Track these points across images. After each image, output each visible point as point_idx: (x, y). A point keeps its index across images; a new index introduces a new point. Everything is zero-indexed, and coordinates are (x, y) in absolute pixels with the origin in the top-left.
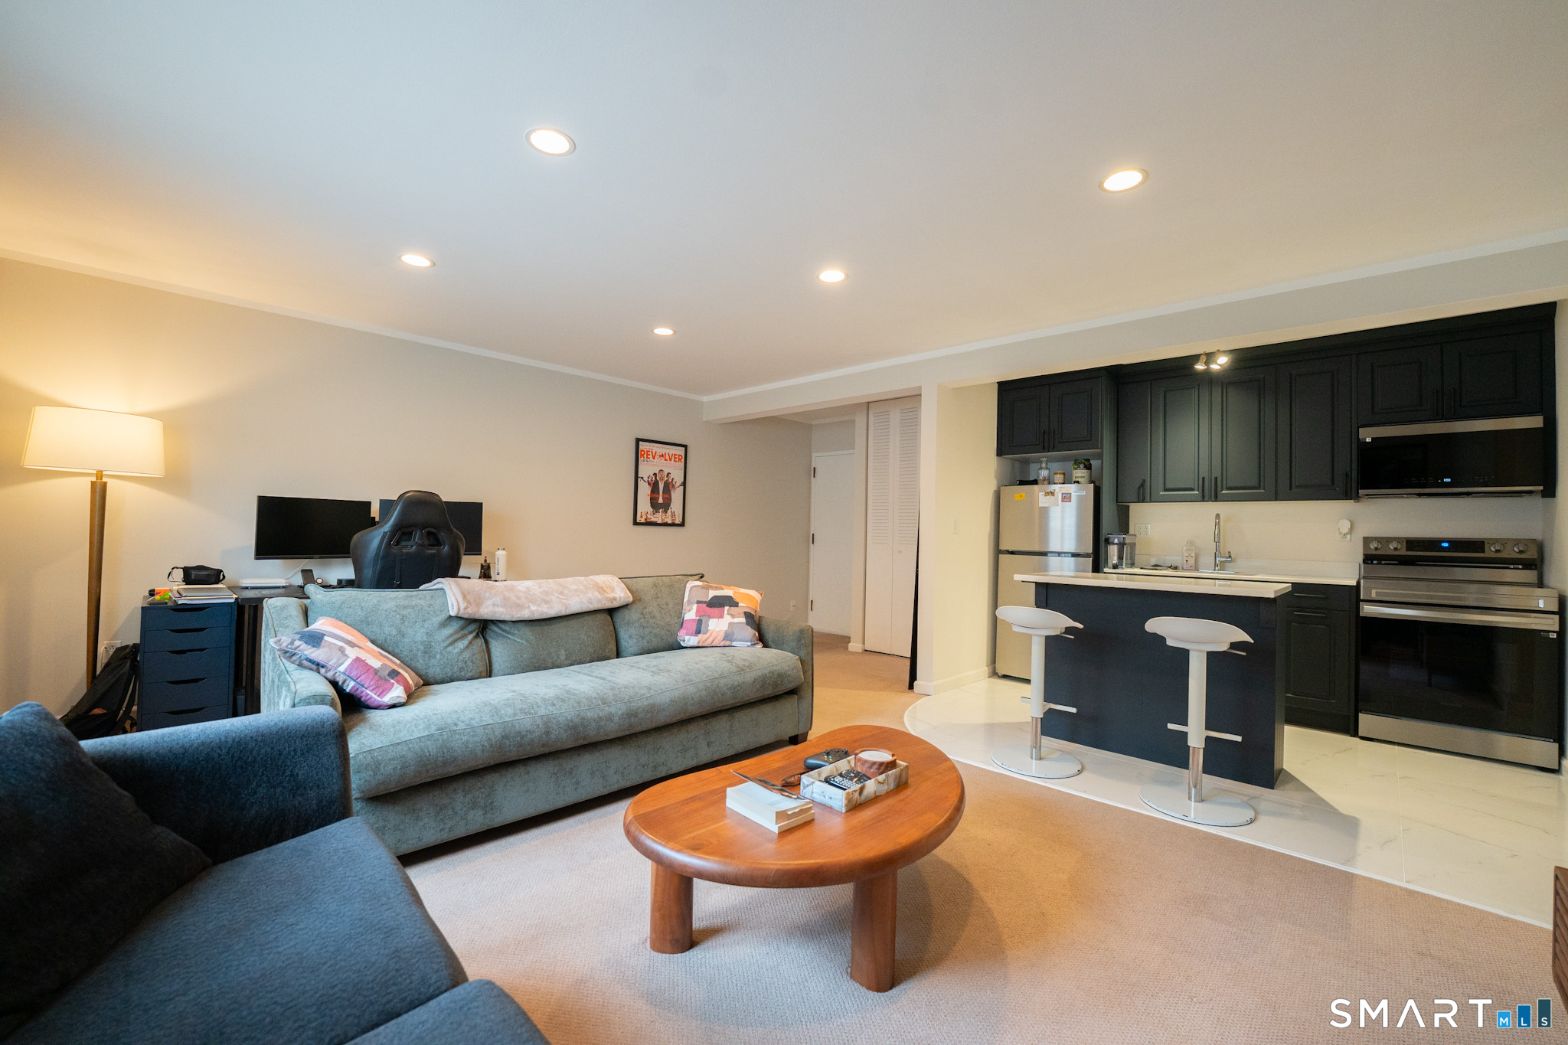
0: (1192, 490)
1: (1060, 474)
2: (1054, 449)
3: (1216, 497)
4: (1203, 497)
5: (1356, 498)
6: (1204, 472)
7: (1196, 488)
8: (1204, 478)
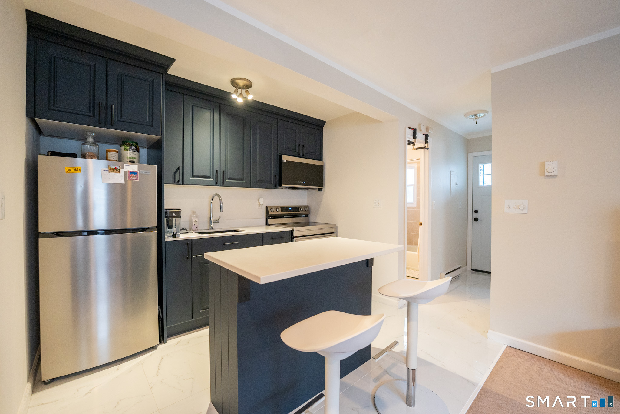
0: (209, 177)
1: (114, 151)
2: (107, 124)
3: (223, 183)
4: (216, 183)
5: (277, 188)
6: (216, 167)
7: (212, 177)
8: (217, 171)
